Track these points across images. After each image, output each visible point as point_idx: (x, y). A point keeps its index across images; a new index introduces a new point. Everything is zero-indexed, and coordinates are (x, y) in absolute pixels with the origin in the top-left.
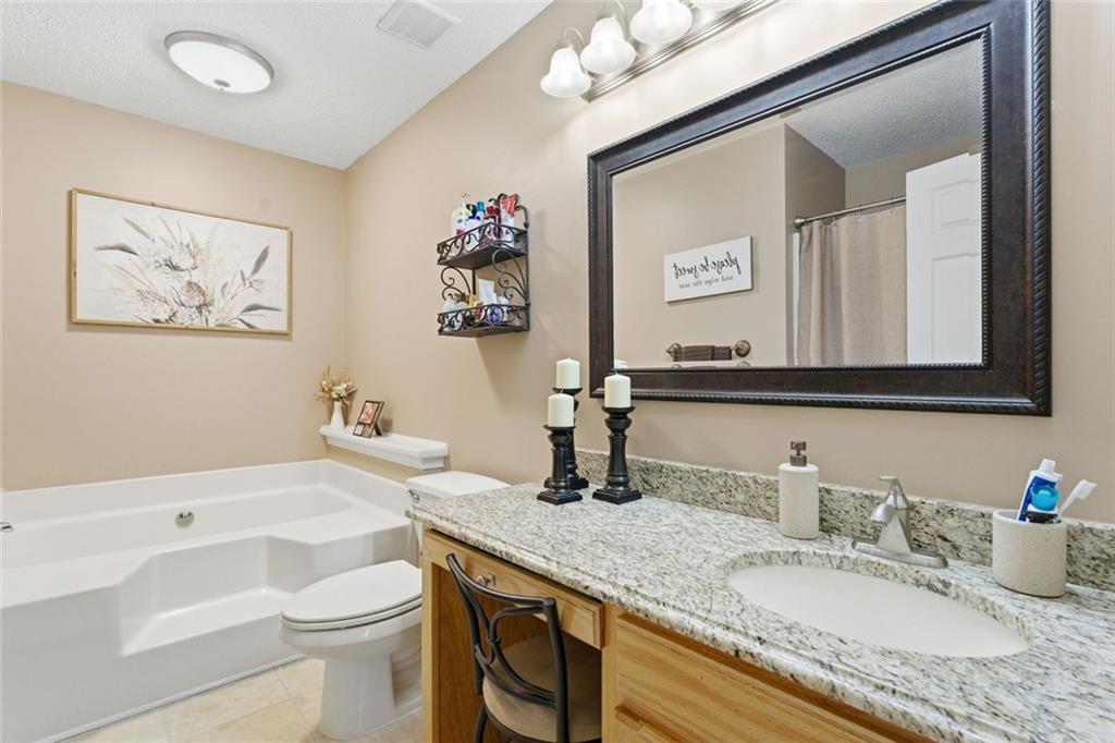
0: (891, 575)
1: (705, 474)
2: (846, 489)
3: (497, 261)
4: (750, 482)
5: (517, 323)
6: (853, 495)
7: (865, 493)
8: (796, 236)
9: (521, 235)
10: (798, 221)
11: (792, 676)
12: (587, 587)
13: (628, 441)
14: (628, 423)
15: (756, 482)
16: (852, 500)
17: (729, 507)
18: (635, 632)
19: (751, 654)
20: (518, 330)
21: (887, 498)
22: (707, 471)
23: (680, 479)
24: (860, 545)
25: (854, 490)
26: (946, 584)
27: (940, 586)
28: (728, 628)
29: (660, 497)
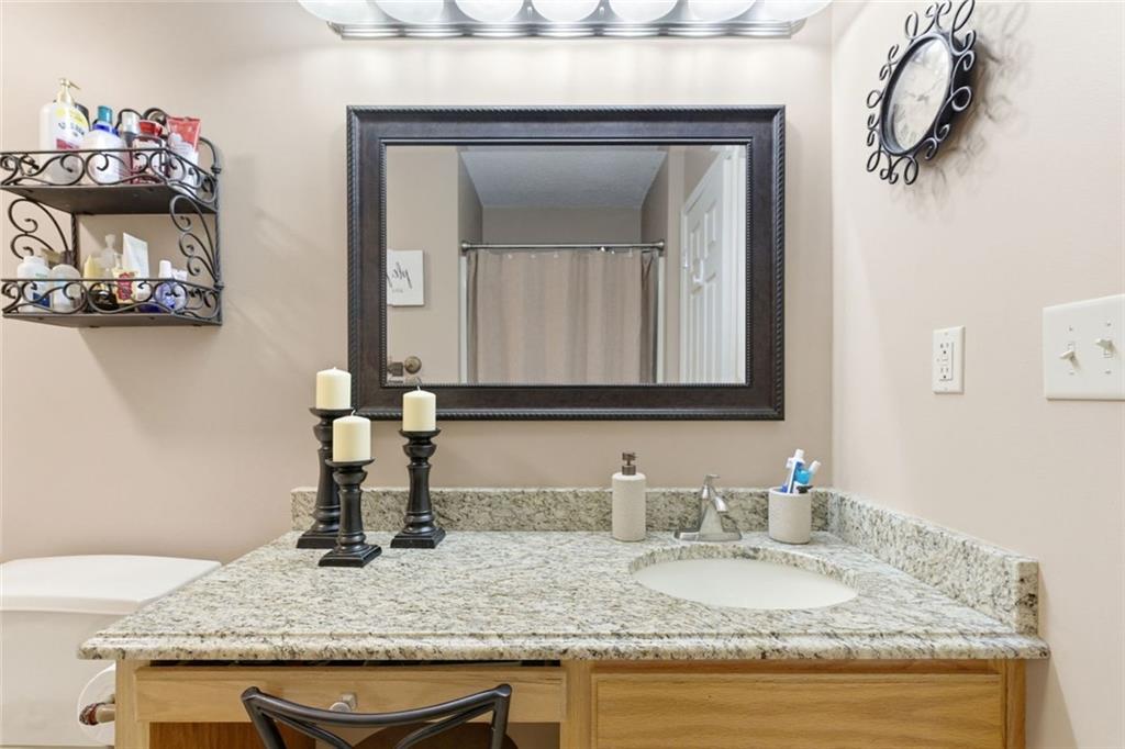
0: (715, 554)
1: (520, 496)
2: (655, 490)
3: (178, 210)
4: (571, 498)
5: (202, 312)
6: (664, 494)
7: (673, 490)
8: (464, 259)
9: (209, 183)
10: (465, 245)
11: (816, 655)
12: (565, 651)
13: (432, 470)
14: (433, 449)
15: (576, 496)
16: (662, 498)
17: (549, 526)
18: (623, 681)
19: (778, 650)
20: (207, 323)
21: (702, 492)
22: (523, 493)
23: (490, 506)
24: (682, 535)
25: (663, 490)
26: (756, 550)
27: (751, 553)
28: (742, 635)
29: (462, 529)
